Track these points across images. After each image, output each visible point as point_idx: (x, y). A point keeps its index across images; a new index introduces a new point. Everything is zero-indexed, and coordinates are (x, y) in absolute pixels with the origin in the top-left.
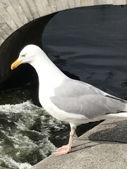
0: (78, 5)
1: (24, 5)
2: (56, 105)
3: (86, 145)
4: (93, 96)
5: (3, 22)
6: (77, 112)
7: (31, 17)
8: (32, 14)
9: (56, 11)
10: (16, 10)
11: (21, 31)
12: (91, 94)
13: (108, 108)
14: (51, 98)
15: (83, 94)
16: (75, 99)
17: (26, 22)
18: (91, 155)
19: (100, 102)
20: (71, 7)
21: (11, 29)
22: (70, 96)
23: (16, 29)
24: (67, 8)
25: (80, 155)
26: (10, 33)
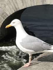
0: (35, 5)
1: (13, 5)
2: (22, 46)
3: (37, 63)
4: (38, 43)
5: (4, 12)
6: (31, 49)
7: (16, 10)
8: (16, 9)
9: (26, 7)
10: (9, 7)
11: (11, 16)
12: (37, 42)
13: (44, 48)
14: (20, 43)
15: (33, 42)
16: (30, 43)
17: (14, 12)
18: (39, 67)
19: (41, 45)
20: (33, 6)
21: (7, 15)
22: (28, 42)
23: (9, 15)
24: (31, 6)
25: (34, 67)
26: (7, 17)
